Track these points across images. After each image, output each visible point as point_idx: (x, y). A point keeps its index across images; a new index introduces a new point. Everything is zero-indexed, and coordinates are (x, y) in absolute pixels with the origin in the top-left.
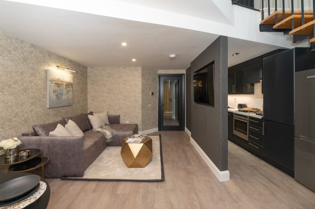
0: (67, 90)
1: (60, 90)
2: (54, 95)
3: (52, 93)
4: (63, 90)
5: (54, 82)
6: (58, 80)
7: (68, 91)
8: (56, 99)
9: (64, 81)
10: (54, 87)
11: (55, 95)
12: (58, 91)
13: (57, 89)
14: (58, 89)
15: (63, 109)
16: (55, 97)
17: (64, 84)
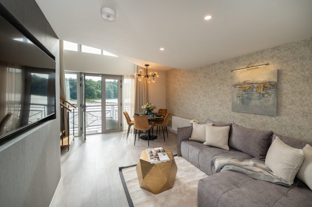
0: (260, 93)
1: (248, 94)
2: (238, 99)
3: (236, 98)
4: (252, 93)
5: (238, 86)
6: (245, 83)
7: (263, 95)
8: (241, 104)
9: (254, 82)
10: (238, 92)
11: (240, 100)
12: (244, 96)
13: (242, 93)
14: (244, 93)
15: (257, 117)
16: (239, 102)
17: (253, 86)
